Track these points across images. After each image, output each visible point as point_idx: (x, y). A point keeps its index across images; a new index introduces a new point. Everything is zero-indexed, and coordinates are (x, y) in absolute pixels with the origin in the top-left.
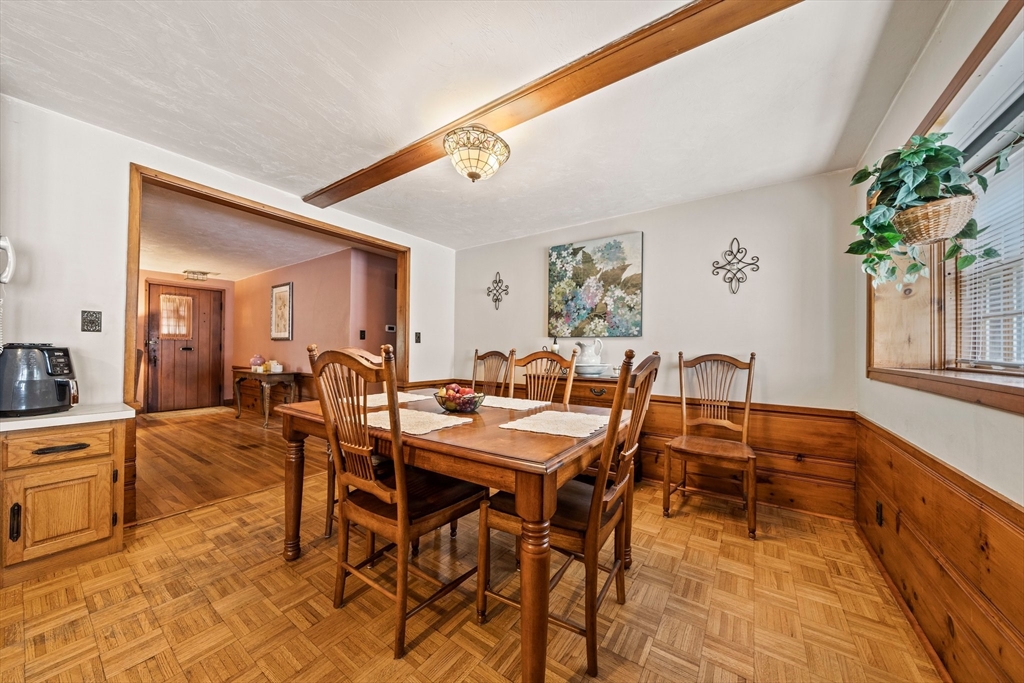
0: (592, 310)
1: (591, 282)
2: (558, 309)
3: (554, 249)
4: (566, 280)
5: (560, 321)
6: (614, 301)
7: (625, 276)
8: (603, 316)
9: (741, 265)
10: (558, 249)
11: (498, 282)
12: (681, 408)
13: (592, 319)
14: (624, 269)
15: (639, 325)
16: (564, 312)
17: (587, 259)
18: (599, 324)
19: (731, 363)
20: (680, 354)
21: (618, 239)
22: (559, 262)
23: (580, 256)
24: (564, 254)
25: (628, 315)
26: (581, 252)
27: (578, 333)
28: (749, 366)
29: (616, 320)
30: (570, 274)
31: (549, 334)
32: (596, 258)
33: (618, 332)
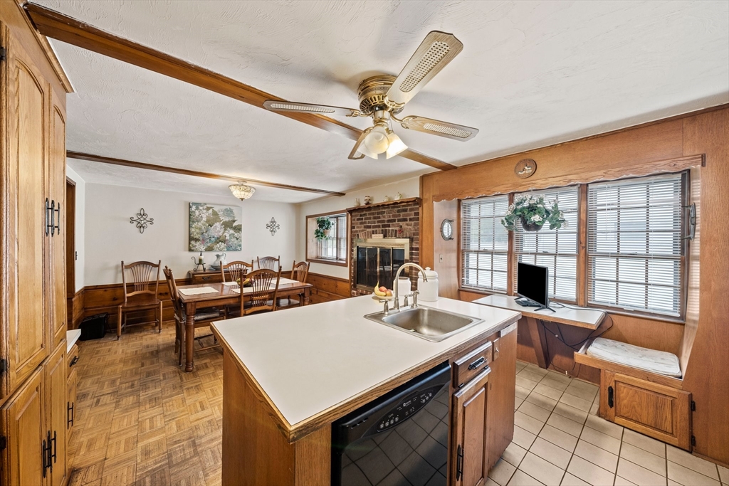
0: (218, 238)
1: (218, 225)
2: (197, 237)
3: (194, 204)
4: (202, 222)
5: (198, 243)
6: (230, 235)
7: (234, 224)
8: (224, 241)
9: (275, 227)
10: (198, 205)
11: (142, 215)
13: (218, 243)
14: (234, 221)
15: (240, 246)
16: (201, 239)
17: (215, 213)
18: (222, 245)
19: (272, 259)
20: (257, 257)
21: (232, 208)
22: (196, 212)
23: (211, 211)
24: (201, 208)
25: (236, 242)
26: (211, 210)
27: (210, 249)
28: (278, 260)
29: (230, 243)
30: (205, 219)
31: (190, 250)
32: (220, 213)
33: (231, 249)
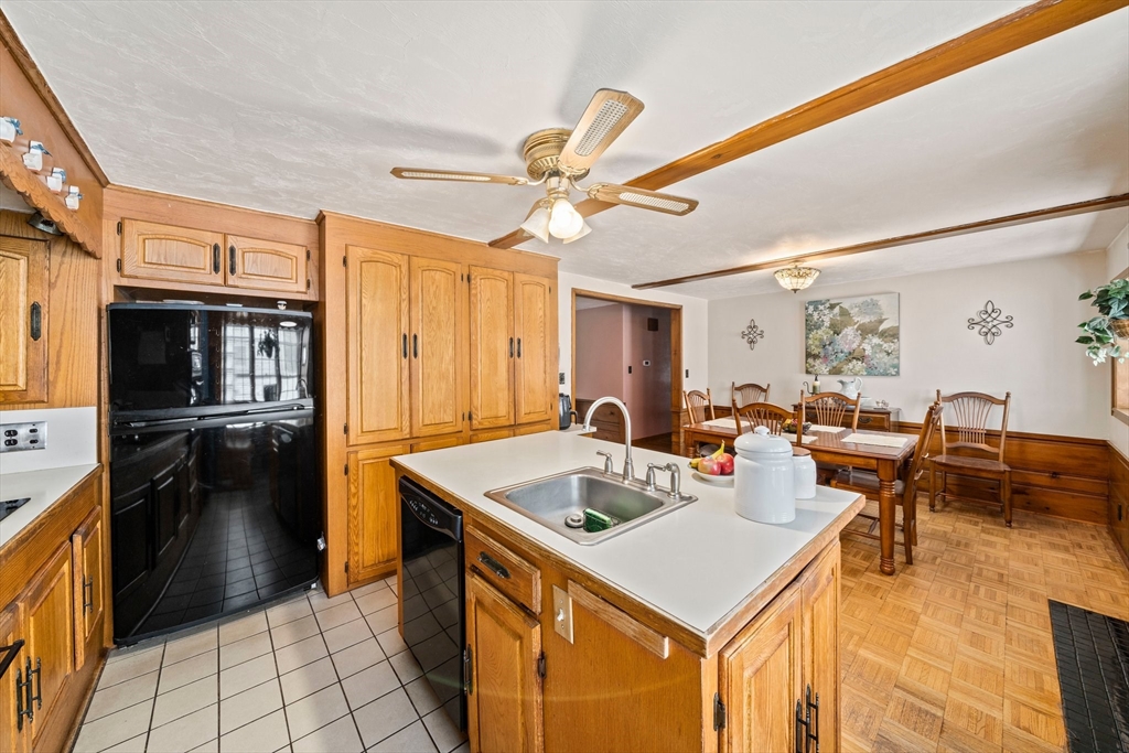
0: (850, 353)
1: (849, 331)
2: (816, 352)
3: (810, 303)
4: (823, 328)
5: (818, 361)
6: (872, 347)
7: (882, 327)
8: (862, 358)
9: (995, 322)
10: (816, 304)
11: (753, 327)
12: (941, 434)
13: (850, 361)
14: (881, 322)
15: (897, 366)
16: (822, 355)
17: (844, 313)
18: (858, 365)
19: (989, 400)
20: (938, 391)
21: (875, 298)
22: (815, 314)
23: (837, 310)
24: (821, 307)
25: (886, 359)
26: (837, 308)
27: (836, 371)
28: (1005, 403)
29: (874, 362)
30: (827, 324)
31: (808, 372)
32: (853, 312)
33: (876, 372)
